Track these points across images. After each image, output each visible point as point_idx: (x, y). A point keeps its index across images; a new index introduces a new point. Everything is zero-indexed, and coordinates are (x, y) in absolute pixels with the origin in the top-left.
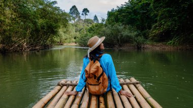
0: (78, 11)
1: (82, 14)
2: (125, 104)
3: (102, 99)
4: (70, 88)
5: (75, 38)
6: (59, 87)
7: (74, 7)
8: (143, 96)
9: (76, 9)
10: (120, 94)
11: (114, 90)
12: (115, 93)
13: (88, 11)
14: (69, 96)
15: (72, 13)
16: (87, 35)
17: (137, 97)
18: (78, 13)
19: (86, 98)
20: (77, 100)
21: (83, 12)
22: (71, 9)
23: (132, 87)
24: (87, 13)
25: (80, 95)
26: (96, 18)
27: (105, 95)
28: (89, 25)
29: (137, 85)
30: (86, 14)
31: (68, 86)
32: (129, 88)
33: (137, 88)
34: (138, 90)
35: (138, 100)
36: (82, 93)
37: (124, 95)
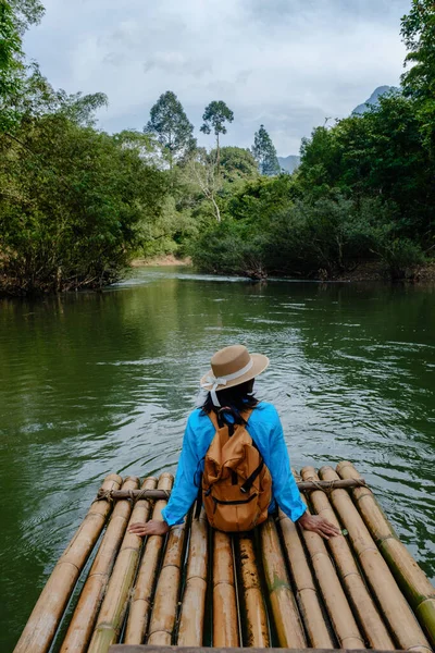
0: (183, 117)
1: (204, 129)
2: (314, 559)
3: (246, 547)
4: (141, 510)
5: (177, 237)
6: (103, 507)
7: (168, 99)
8: (370, 530)
9: (178, 109)
10: (300, 526)
11: (282, 514)
12: (288, 522)
13: (228, 115)
14: (144, 539)
15: (159, 128)
16: (223, 227)
17: (354, 536)
18: (184, 129)
19: (198, 543)
20: (173, 553)
21: (207, 117)
22: (155, 111)
23: (342, 497)
24: (225, 124)
25: (178, 533)
26: (263, 138)
27: (254, 534)
28: (234, 174)
29: (358, 492)
30: (219, 129)
31: (132, 500)
32: (331, 501)
33: (355, 501)
34: (359, 510)
35: (355, 544)
36: (182, 526)
37: (313, 530)
